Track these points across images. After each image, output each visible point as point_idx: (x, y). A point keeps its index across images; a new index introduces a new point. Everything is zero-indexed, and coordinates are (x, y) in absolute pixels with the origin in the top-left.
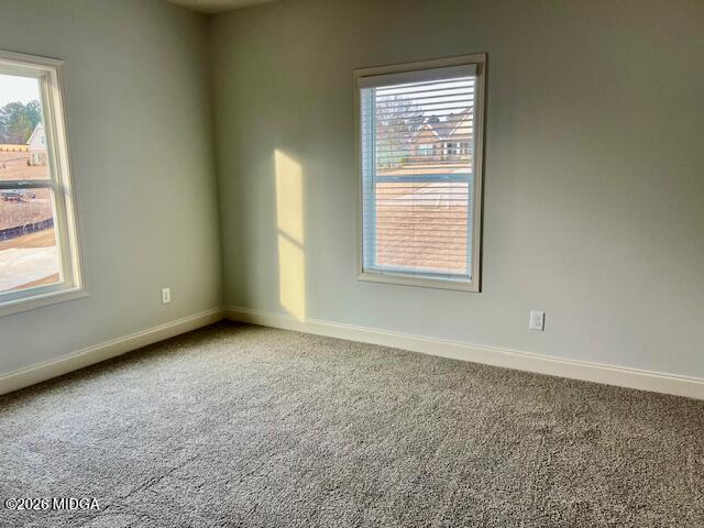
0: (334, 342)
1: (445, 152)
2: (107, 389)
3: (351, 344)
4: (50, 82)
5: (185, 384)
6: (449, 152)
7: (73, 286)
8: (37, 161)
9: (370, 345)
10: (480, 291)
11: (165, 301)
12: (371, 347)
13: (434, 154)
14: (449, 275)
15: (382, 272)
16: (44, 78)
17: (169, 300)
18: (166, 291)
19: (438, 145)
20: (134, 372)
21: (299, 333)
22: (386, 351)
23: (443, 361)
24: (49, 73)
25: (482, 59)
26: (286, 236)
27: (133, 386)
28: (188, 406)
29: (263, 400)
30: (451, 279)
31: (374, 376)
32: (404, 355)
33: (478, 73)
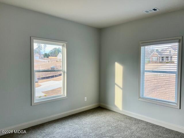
0: (131, 118)
1: (161, 59)
2: (70, 124)
3: (136, 119)
4: (64, 47)
5: (89, 126)
6: (162, 59)
7: (64, 96)
8: (58, 61)
9: (142, 120)
10: (180, 108)
11: (85, 101)
12: (142, 121)
13: (157, 60)
14: (169, 102)
15: (146, 99)
16: (63, 46)
17: (86, 100)
18: (86, 98)
19: (159, 57)
20: (77, 120)
21: (120, 113)
22: (147, 123)
23: (167, 130)
24: (64, 45)
25: (181, 38)
26: (117, 85)
27: (76, 124)
28: (90, 133)
29: (110, 134)
30: (169, 103)
31: (144, 132)
32: (153, 126)
33: (179, 42)
